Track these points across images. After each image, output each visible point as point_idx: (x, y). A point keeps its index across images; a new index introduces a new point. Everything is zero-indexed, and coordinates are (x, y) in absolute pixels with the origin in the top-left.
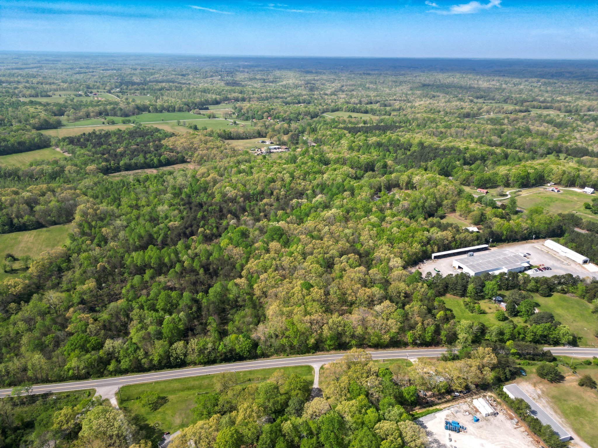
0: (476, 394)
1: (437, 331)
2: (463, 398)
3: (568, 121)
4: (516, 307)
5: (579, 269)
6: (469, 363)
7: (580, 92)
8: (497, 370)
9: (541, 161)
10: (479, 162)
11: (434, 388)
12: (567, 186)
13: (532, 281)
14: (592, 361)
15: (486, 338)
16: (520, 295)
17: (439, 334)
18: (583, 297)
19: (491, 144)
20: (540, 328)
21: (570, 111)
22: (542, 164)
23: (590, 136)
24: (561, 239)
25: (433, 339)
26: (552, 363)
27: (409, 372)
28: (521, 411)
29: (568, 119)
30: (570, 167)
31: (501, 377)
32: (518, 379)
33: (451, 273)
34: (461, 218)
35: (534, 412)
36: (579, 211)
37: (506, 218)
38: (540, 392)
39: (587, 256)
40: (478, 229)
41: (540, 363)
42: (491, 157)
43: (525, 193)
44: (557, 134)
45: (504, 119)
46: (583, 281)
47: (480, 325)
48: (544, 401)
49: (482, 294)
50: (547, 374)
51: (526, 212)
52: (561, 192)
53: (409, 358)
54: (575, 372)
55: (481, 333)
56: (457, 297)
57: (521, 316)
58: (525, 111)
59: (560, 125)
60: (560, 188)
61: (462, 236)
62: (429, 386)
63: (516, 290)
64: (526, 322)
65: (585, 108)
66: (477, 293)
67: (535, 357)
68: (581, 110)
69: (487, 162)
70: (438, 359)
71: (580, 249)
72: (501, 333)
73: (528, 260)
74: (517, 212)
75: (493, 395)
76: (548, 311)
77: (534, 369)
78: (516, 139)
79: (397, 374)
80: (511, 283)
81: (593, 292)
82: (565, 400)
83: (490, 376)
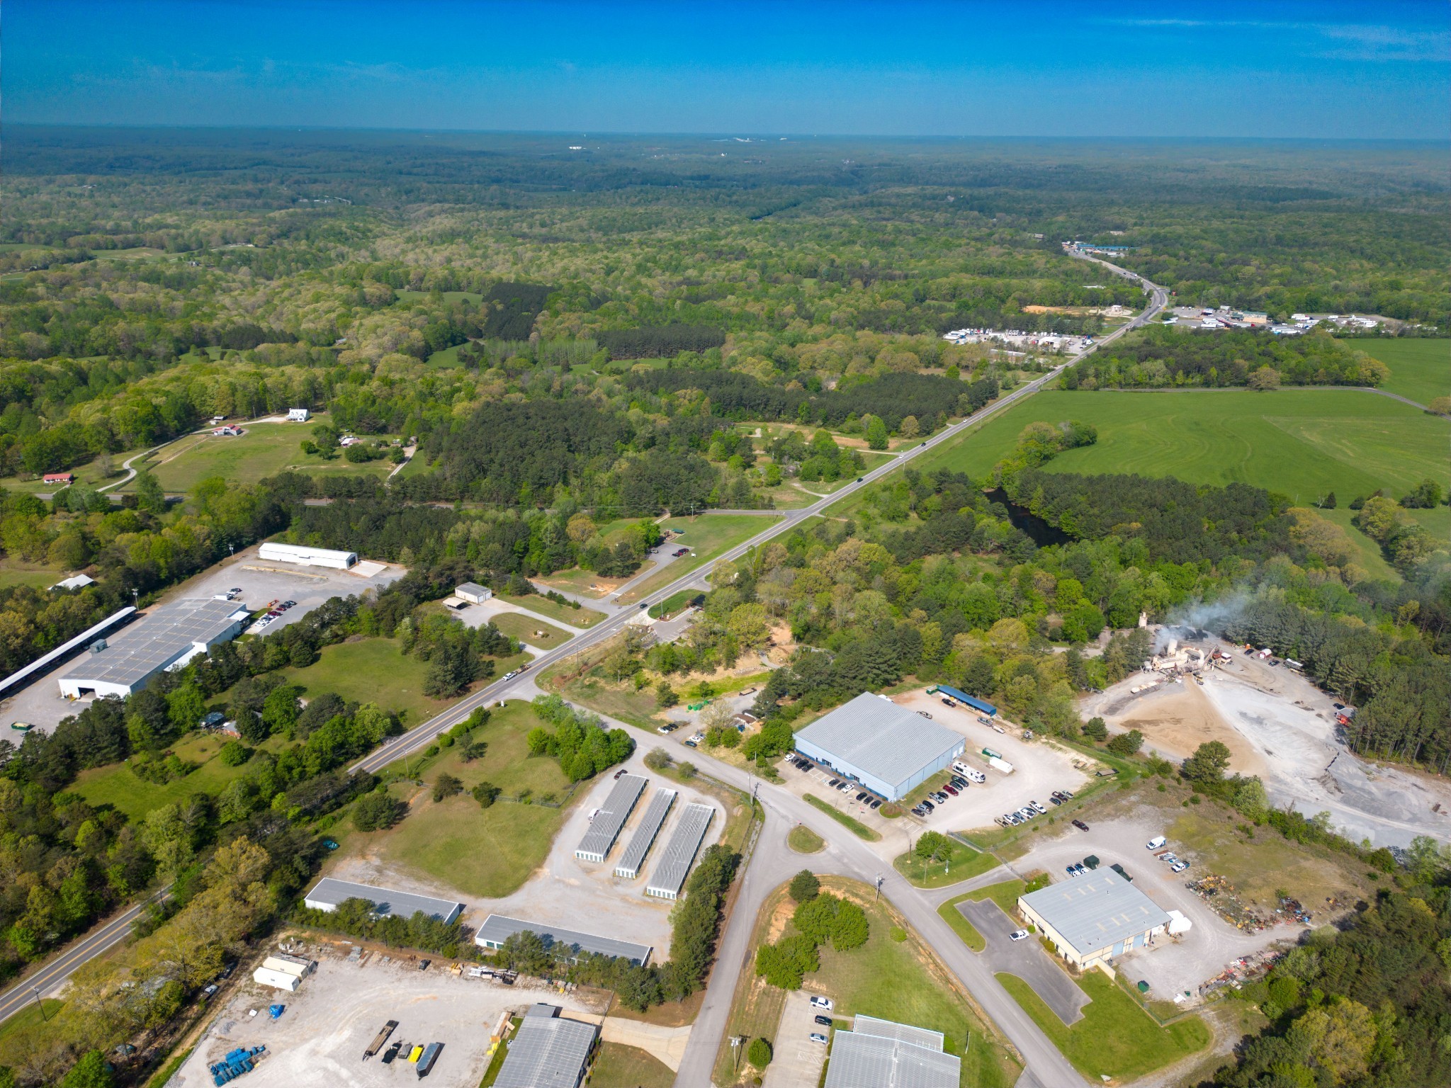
0: (253, 957)
1: (95, 876)
2: (229, 985)
3: (192, 270)
4: (260, 715)
5: (346, 580)
6: (207, 900)
7: (191, 203)
8: (276, 874)
9: (172, 372)
10: (13, 407)
11: (148, 1017)
12: (251, 417)
13: (268, 645)
14: (438, 744)
15: (223, 821)
16: (256, 686)
17: (103, 881)
18: (375, 632)
19: (25, 353)
20: (323, 737)
21: (185, 248)
22: (178, 379)
23: (253, 299)
24: (288, 532)
25: (91, 904)
26: (376, 791)
27: (58, 1029)
28: (359, 924)
29: (192, 267)
30: (240, 373)
31: (292, 882)
32: (326, 864)
33: (67, 714)
34: (30, 565)
35: (383, 908)
36: (299, 462)
37: (149, 528)
38: (376, 861)
39: (349, 549)
40: (90, 576)
41: (353, 806)
42: (43, 387)
43: (168, 454)
44: (179, 304)
45: (32, 285)
46: (362, 601)
47: (198, 802)
48: (391, 873)
49: (170, 727)
50: (375, 818)
51: (189, 498)
52: (246, 432)
53: (43, 996)
54: (420, 783)
55: (207, 816)
56: (112, 766)
57: (277, 731)
58: (82, 258)
59: (178, 283)
60: (240, 424)
61: (54, 608)
62: (134, 1022)
63: (243, 680)
64: (292, 737)
65: (215, 238)
66: (157, 731)
67: (338, 799)
68: (209, 242)
69: (37, 401)
70: (128, 943)
71: (332, 540)
72: (253, 790)
73: (242, 603)
74: (169, 506)
75: (289, 933)
76: (326, 692)
77: (348, 824)
78: (87, 331)
79: (25, 1060)
80: (225, 672)
81: (388, 615)
82: (425, 846)
83: (265, 897)
